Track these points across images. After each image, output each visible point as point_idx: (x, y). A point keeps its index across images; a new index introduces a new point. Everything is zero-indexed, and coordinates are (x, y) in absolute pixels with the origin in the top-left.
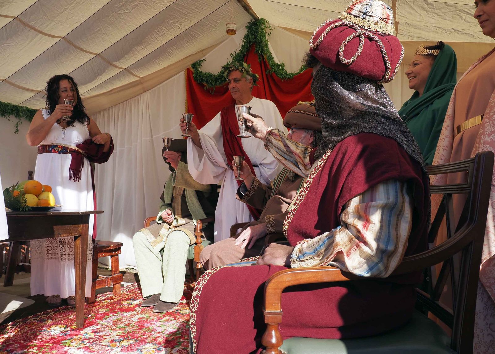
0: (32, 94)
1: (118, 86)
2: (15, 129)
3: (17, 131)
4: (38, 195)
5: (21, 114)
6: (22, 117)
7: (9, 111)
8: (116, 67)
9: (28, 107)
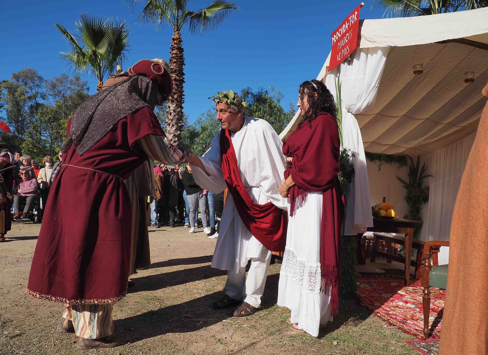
0: (387, 147)
1: (444, 135)
2: (379, 168)
3: (380, 169)
4: (386, 211)
5: (382, 159)
6: (382, 160)
7: (376, 158)
8: (442, 124)
9: (386, 154)
